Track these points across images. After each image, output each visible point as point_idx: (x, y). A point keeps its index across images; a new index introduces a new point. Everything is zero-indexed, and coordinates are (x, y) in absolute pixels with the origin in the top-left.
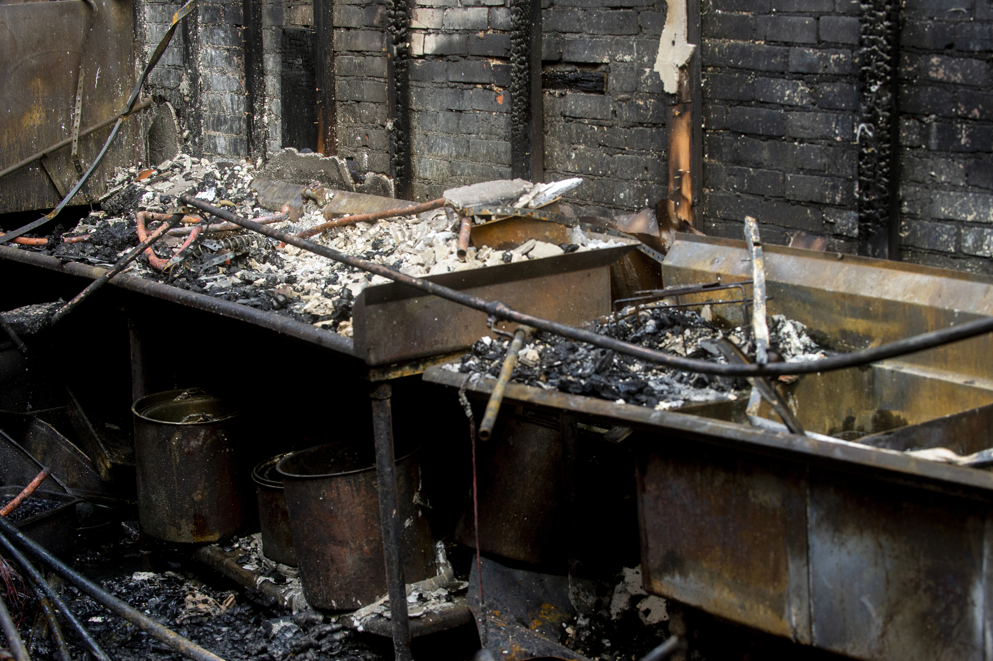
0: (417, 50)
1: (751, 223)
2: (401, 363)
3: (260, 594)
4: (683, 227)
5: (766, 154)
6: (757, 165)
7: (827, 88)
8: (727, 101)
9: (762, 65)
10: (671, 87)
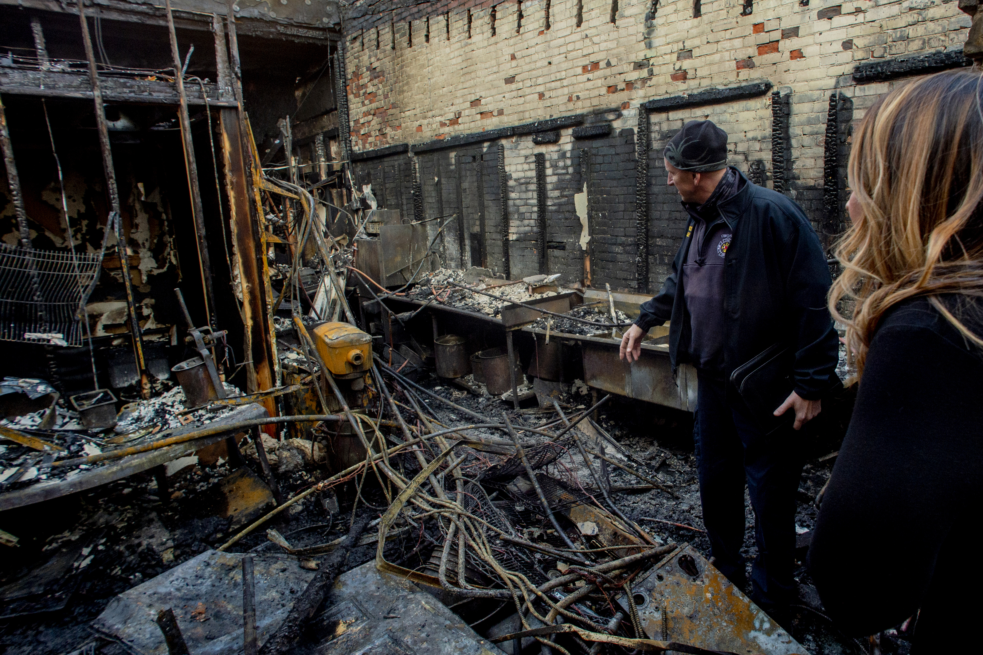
2: (515, 326)
3: (474, 391)
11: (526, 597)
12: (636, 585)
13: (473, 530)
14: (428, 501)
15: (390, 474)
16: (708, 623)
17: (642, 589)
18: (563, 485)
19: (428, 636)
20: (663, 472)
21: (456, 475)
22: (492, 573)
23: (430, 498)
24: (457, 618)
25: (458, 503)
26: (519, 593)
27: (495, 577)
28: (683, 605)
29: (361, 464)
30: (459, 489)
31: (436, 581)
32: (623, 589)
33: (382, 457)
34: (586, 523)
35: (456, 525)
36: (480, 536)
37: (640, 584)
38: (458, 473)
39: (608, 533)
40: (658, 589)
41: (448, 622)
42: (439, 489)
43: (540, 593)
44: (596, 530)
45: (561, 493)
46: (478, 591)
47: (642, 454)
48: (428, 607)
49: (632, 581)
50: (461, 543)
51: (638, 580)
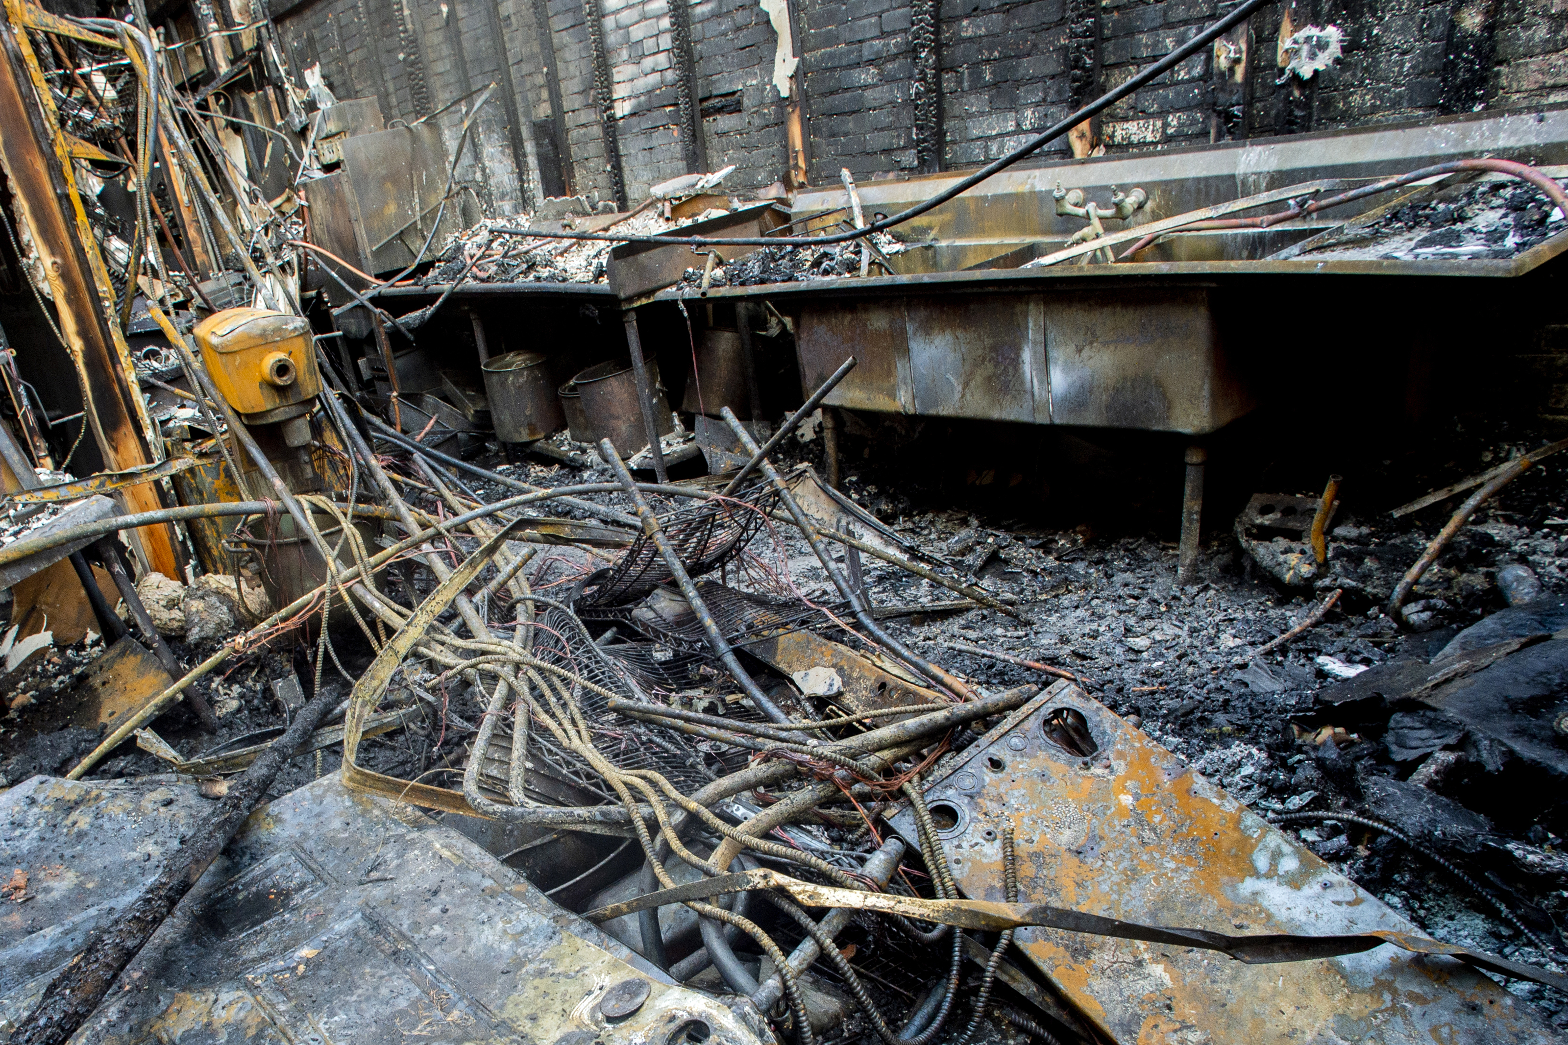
0: (619, 114)
1: (845, 173)
2: (640, 295)
3: (572, 460)
4: (802, 186)
5: (851, 125)
6: (846, 134)
7: (890, 66)
8: (823, 95)
9: (845, 62)
10: (785, 93)
11: (662, 817)
12: (935, 784)
13: (548, 693)
14: (455, 650)
15: (377, 605)
16: (1126, 864)
17: (950, 792)
18: (760, 601)
19: (445, 911)
20: (992, 574)
21: (516, 595)
22: (589, 776)
23: (459, 642)
24: (511, 873)
25: (517, 645)
26: (645, 810)
27: (597, 785)
28: (1059, 825)
29: (317, 592)
30: (521, 618)
31: (462, 802)
32: (902, 793)
33: (358, 575)
34: (812, 672)
35: (510, 688)
36: (565, 706)
37: (944, 782)
38: (520, 589)
39: (865, 688)
40: (993, 792)
41: (488, 883)
42: (476, 623)
43: (693, 805)
44: (838, 683)
45: (751, 614)
46: (550, 812)
47: (944, 545)
48: (446, 853)
49: (922, 778)
50: (519, 720)
51: (937, 774)
